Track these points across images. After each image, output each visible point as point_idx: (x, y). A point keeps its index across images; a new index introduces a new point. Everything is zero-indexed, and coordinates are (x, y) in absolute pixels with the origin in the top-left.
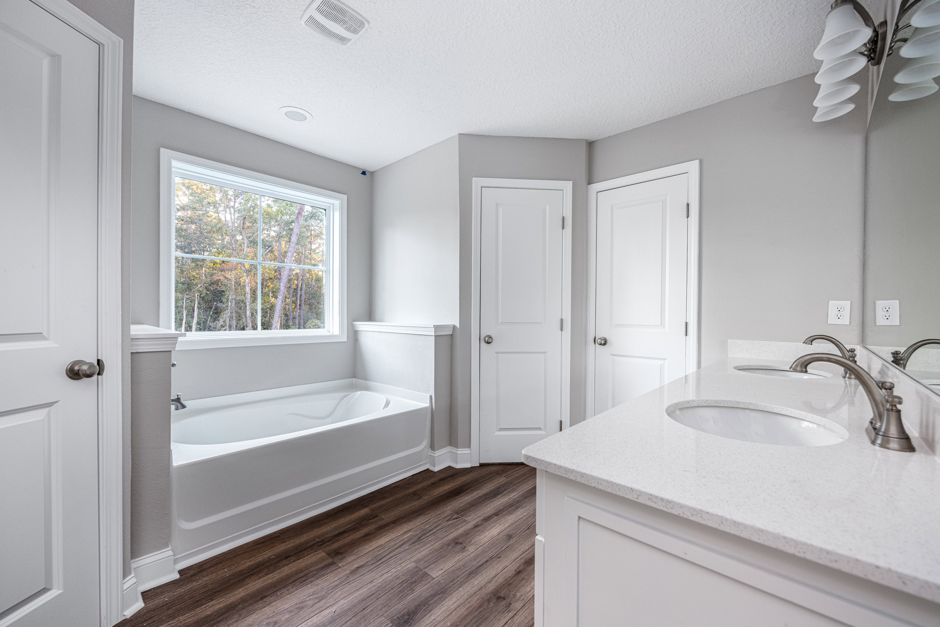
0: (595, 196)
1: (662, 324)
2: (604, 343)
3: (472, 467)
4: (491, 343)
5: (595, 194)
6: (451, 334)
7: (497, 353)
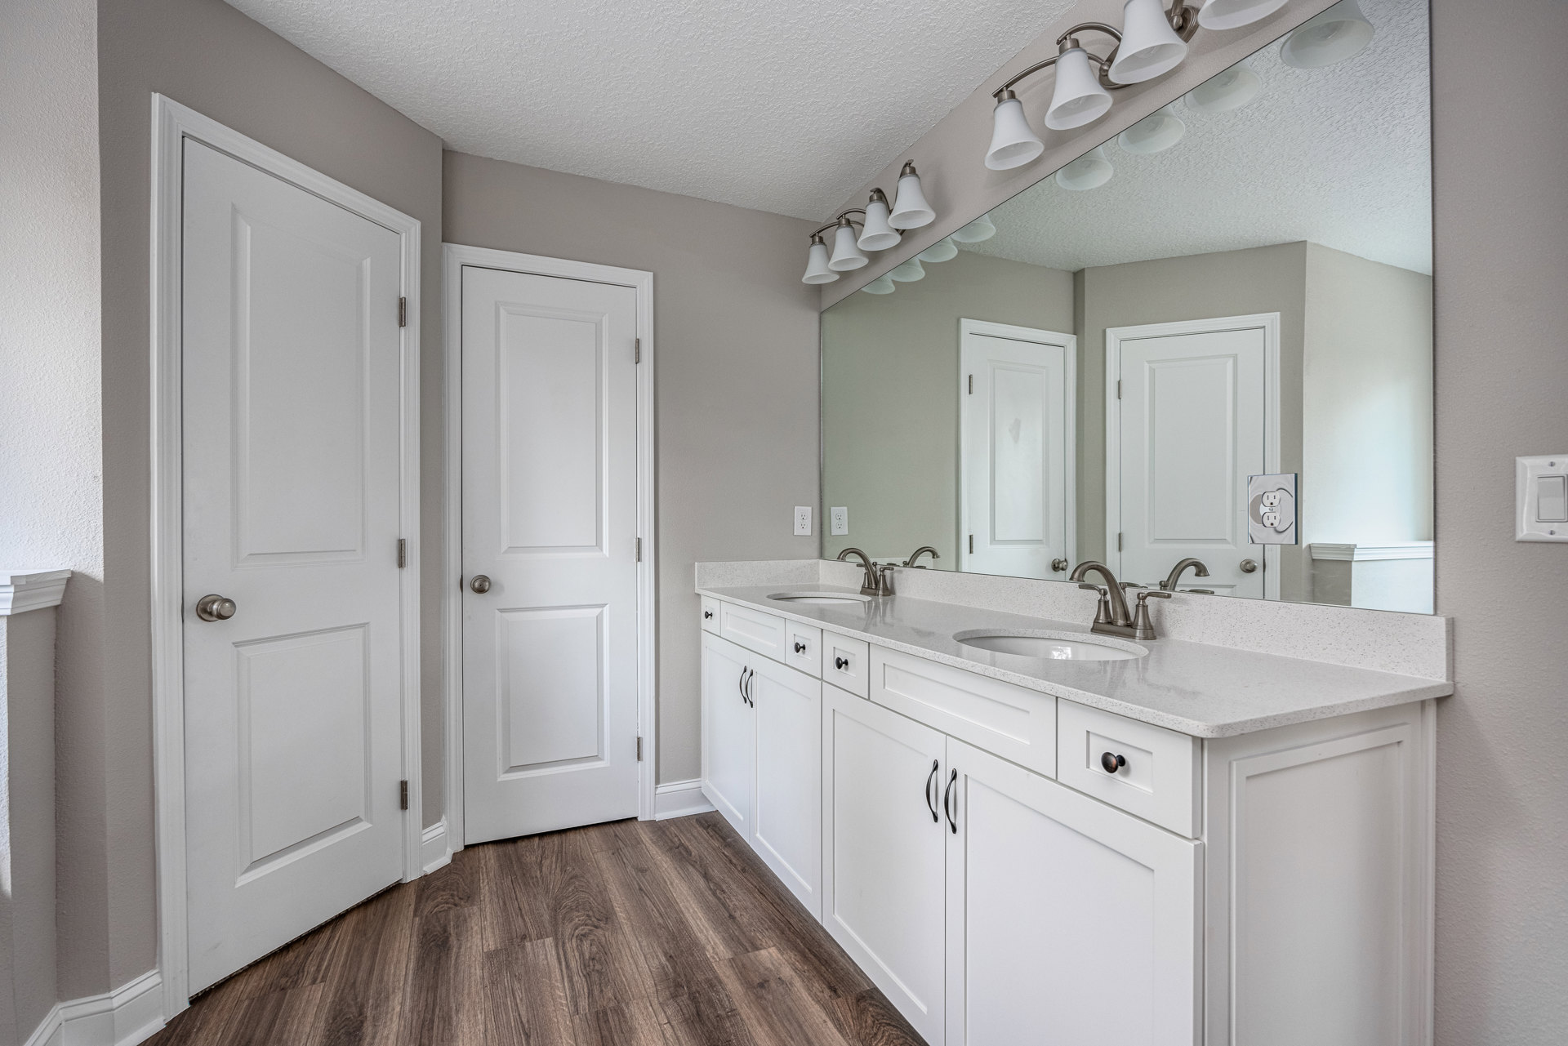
0: (459, 272)
1: (599, 544)
2: (482, 586)
3: (169, 1024)
4: (228, 617)
5: (459, 267)
6: (58, 603)
7: (236, 645)
